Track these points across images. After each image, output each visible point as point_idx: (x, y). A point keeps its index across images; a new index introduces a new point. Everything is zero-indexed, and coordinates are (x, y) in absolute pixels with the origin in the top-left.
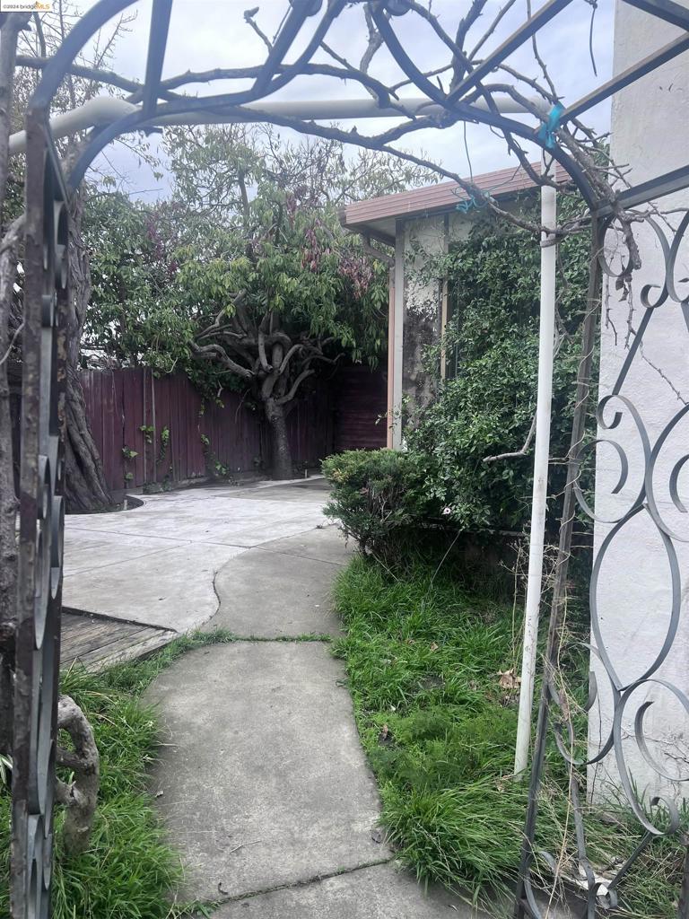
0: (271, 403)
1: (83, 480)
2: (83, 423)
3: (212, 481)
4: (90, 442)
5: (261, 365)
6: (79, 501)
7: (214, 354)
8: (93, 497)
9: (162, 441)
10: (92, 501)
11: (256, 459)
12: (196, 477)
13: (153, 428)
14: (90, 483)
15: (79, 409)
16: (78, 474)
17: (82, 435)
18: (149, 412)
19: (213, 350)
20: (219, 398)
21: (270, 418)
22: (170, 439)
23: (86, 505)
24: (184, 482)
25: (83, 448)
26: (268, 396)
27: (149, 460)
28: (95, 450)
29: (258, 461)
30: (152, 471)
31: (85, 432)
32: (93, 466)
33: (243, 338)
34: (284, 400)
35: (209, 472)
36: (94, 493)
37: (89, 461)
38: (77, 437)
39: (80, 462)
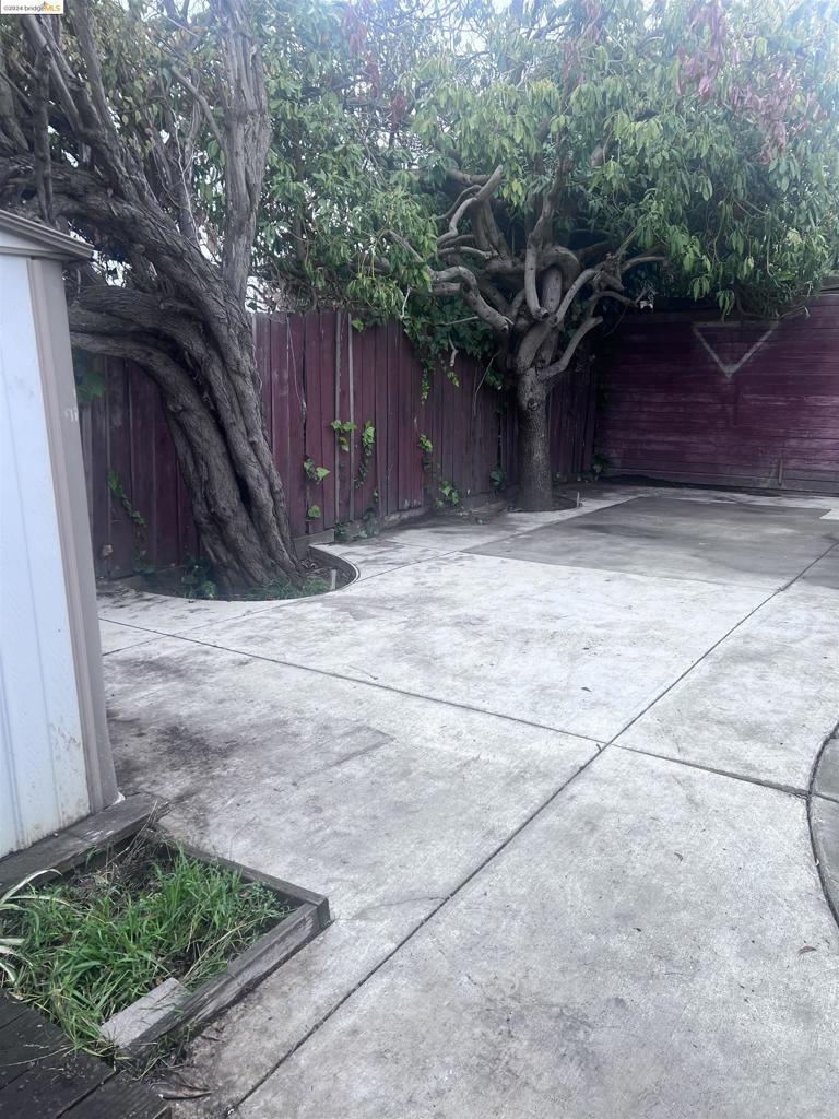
0: (530, 377)
1: (252, 531)
2: (257, 420)
3: (434, 515)
4: (268, 458)
6: (244, 571)
8: (269, 561)
9: (362, 448)
10: (268, 569)
11: (495, 475)
12: (410, 508)
13: (350, 426)
14: (263, 535)
15: (250, 392)
16: (242, 520)
17: (253, 444)
18: (344, 394)
20: (453, 369)
21: (525, 403)
22: (375, 444)
23: (259, 578)
24: (394, 517)
25: (253, 471)
26: (528, 363)
27: (343, 481)
28: (275, 473)
29: (497, 478)
30: (348, 503)
31: (259, 438)
32: (271, 505)
33: (493, 257)
34: (551, 372)
35: (429, 500)
36: (271, 554)
37: (263, 495)
38: (243, 449)
39: (246, 496)
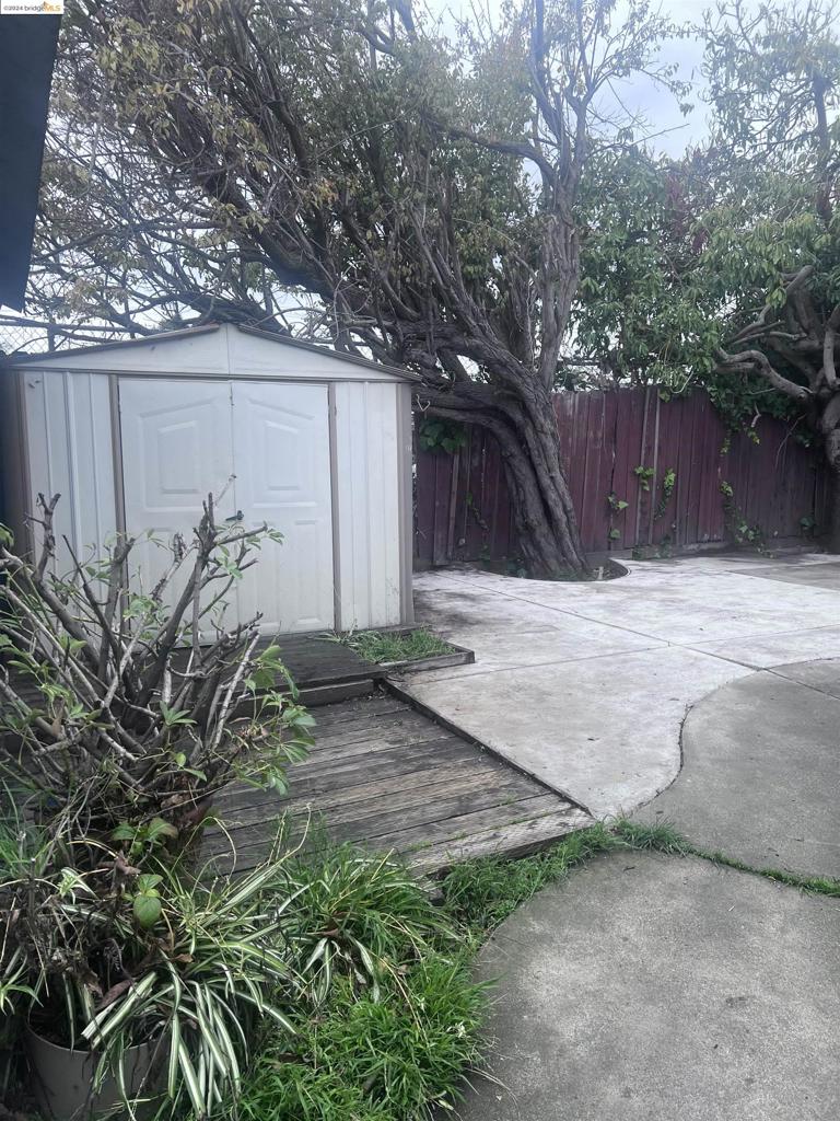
0: (836, 437)
1: (550, 536)
2: (555, 462)
3: (730, 548)
4: (563, 487)
5: (825, 378)
6: (545, 564)
7: (750, 365)
8: (562, 559)
9: (663, 490)
10: (560, 564)
11: (805, 521)
12: (709, 541)
13: (653, 471)
14: (559, 541)
15: (550, 443)
16: (544, 529)
17: (552, 478)
18: (650, 448)
19: (750, 359)
20: (753, 429)
21: (832, 460)
22: (676, 487)
23: (553, 568)
24: (692, 547)
25: (552, 496)
26: (832, 425)
27: (643, 513)
28: (567, 498)
29: (807, 524)
30: (648, 529)
31: (557, 474)
32: (564, 519)
33: (800, 339)
35: (729, 535)
36: (564, 555)
37: (559, 512)
38: (546, 481)
39: (548, 512)
